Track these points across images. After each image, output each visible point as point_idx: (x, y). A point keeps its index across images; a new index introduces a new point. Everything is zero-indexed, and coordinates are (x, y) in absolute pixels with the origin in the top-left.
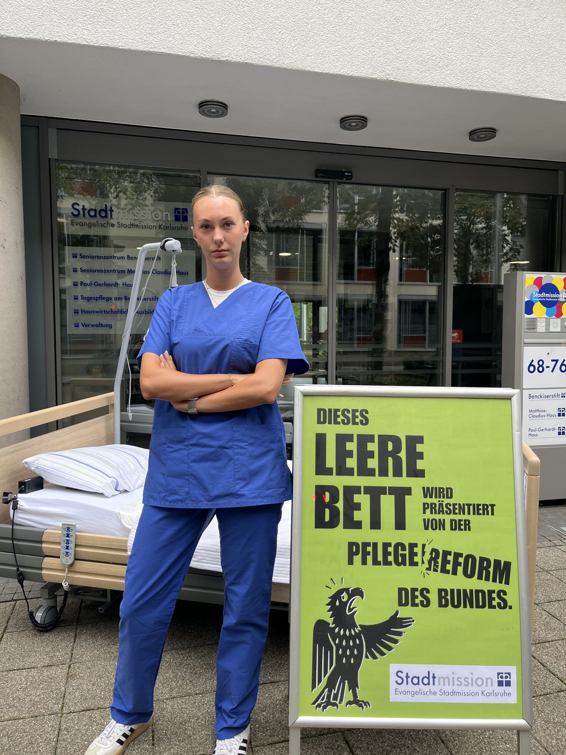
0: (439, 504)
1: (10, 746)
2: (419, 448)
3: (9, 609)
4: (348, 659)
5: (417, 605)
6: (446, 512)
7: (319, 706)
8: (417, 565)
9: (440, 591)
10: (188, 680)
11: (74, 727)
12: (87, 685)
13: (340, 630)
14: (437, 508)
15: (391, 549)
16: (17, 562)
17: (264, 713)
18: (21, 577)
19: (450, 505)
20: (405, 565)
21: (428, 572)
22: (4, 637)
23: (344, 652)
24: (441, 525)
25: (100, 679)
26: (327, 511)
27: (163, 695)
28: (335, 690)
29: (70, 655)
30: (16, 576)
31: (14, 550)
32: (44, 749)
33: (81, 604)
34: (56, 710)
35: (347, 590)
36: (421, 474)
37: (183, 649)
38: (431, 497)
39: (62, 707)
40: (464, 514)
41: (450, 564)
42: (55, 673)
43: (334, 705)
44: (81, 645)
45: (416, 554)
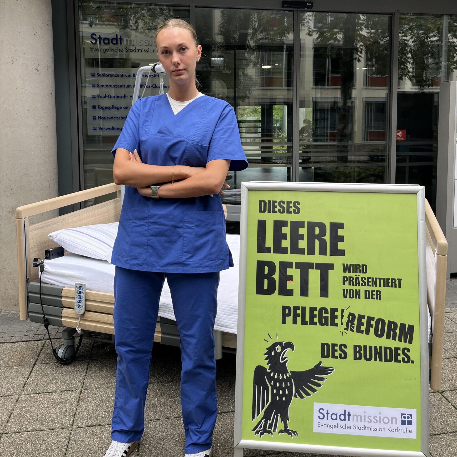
0: (356, 277)
1: (32, 450)
2: (341, 232)
3: (40, 346)
4: (281, 397)
5: (336, 357)
6: (362, 284)
7: (257, 432)
8: (337, 326)
9: (355, 347)
10: (169, 406)
11: (80, 439)
12: (93, 407)
13: (274, 375)
14: (354, 281)
15: (316, 313)
16: (43, 311)
17: (225, 435)
18: (46, 322)
19: (365, 279)
20: (327, 325)
21: (346, 331)
22: (35, 368)
23: (278, 391)
24: (357, 294)
25: (103, 402)
26: (266, 281)
27: (149, 417)
28: (270, 421)
29: (82, 383)
30: (43, 322)
31: (41, 302)
32: (57, 454)
33: (94, 344)
34: (68, 425)
35: (280, 343)
36: (342, 253)
37: (167, 382)
38: (349, 272)
39: (73, 423)
40: (376, 286)
41: (363, 325)
42: (70, 397)
43: (269, 432)
44: (91, 376)
45: (336, 317)
